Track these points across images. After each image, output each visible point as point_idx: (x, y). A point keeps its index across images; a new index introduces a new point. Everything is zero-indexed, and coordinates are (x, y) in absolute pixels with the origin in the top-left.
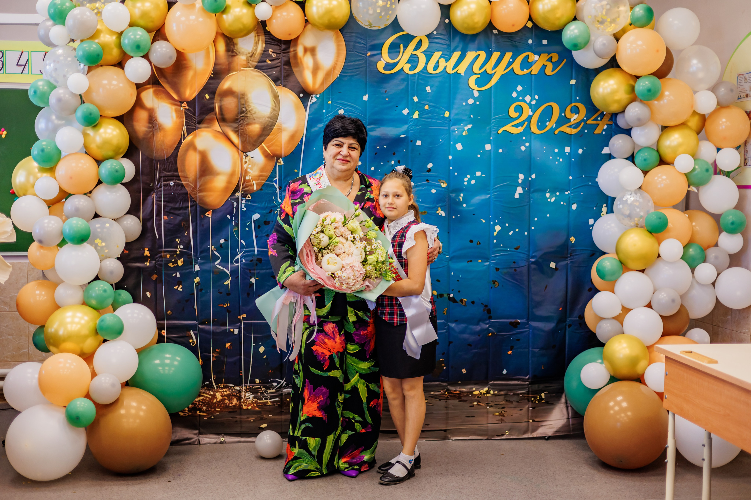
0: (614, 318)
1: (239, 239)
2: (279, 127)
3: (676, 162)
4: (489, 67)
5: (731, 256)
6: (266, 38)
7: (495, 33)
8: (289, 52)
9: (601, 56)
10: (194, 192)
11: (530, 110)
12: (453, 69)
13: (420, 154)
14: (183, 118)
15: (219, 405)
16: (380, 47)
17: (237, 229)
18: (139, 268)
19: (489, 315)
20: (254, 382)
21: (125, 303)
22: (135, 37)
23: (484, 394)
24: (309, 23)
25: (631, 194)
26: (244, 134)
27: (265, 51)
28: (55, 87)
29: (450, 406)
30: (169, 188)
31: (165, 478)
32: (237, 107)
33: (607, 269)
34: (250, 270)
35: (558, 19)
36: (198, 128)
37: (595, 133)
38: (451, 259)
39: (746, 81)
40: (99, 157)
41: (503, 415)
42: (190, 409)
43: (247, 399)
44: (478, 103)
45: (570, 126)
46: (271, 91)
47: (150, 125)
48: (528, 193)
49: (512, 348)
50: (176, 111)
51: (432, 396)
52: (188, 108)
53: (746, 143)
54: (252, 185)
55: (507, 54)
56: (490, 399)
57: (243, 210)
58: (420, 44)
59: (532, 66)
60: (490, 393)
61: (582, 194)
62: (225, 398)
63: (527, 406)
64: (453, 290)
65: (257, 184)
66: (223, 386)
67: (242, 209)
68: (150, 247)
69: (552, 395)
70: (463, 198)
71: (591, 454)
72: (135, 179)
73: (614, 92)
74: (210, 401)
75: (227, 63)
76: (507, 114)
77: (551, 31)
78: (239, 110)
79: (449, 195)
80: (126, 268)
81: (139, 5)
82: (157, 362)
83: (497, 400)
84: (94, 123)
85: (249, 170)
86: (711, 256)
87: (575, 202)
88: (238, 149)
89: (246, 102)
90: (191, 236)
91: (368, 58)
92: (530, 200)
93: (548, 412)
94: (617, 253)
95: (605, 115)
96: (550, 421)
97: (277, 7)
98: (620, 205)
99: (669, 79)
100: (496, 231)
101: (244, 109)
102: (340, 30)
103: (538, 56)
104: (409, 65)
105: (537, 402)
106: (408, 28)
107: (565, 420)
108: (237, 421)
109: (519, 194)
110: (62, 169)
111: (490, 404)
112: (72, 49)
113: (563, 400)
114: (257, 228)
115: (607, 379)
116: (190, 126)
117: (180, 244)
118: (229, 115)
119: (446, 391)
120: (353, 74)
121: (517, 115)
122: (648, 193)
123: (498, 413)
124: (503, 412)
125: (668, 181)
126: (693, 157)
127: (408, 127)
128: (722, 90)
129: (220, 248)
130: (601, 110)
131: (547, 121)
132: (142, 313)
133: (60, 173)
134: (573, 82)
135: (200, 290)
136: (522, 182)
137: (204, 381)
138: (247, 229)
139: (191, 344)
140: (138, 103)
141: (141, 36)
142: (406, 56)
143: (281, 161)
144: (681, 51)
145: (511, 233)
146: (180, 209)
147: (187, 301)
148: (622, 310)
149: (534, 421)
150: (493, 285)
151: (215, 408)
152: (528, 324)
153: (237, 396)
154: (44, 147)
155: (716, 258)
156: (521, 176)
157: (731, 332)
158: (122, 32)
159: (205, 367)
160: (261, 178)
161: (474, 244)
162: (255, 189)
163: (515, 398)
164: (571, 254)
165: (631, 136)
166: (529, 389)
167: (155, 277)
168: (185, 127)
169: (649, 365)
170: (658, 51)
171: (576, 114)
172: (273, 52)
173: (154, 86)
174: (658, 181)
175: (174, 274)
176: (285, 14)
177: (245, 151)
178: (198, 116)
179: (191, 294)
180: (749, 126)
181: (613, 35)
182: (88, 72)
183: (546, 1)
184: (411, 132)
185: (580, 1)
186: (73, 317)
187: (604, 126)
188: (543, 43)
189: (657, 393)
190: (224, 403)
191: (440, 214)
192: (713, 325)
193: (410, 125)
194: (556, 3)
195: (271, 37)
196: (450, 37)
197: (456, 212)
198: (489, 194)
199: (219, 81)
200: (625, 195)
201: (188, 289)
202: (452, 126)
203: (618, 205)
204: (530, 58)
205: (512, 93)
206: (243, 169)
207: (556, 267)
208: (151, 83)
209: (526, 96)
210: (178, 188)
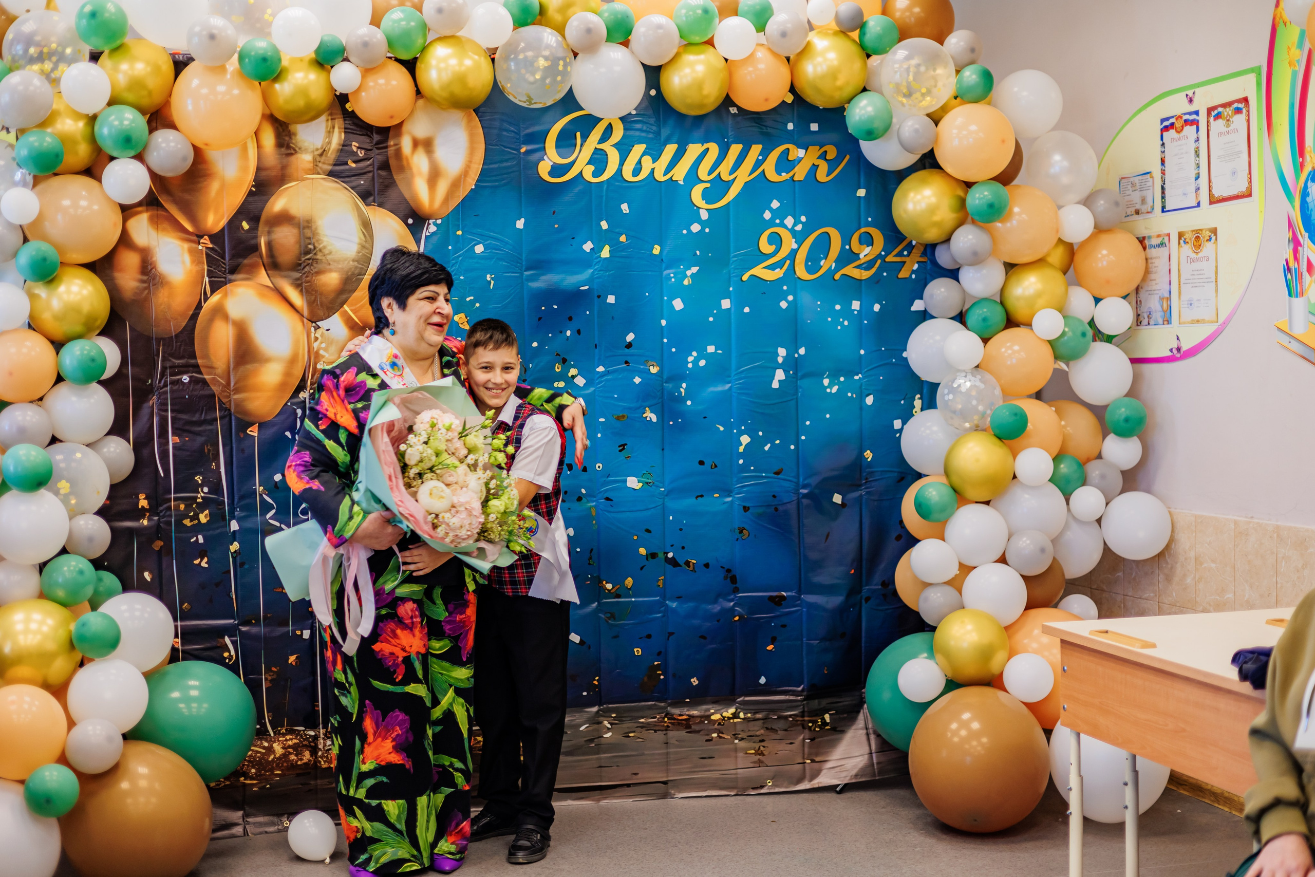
0: (945, 583)
3: (1035, 323)
4: (724, 170)
5: (1124, 473)
6: (345, 124)
7: (733, 112)
8: (386, 147)
9: (909, 150)
10: (226, 394)
11: (794, 240)
12: (665, 174)
13: (613, 318)
14: (203, 263)
15: (279, 763)
16: (542, 137)
18: (131, 531)
19: (734, 586)
21: (110, 594)
23: (729, 718)
24: (422, 97)
25: (966, 376)
26: (312, 290)
27: (345, 145)
29: (673, 741)
30: (181, 387)
32: (298, 242)
33: (931, 503)
35: (840, 89)
36: (231, 281)
37: (900, 276)
38: (669, 493)
39: (1134, 189)
40: (58, 335)
41: (762, 754)
44: (707, 230)
45: (858, 267)
46: (356, 214)
47: (145, 278)
48: (795, 379)
49: (773, 640)
50: (191, 251)
51: (641, 725)
52: (211, 246)
53: (1137, 289)
55: (753, 146)
56: (739, 728)
58: (610, 132)
59: (794, 167)
60: (738, 717)
62: (289, 752)
63: (801, 737)
64: (672, 546)
66: (286, 730)
68: (148, 491)
69: (841, 716)
70: (685, 390)
72: (120, 374)
73: (932, 210)
74: (264, 758)
75: (279, 166)
76: (757, 247)
77: (824, 108)
78: (302, 249)
79: (662, 385)
80: (113, 530)
81: (124, 66)
83: (751, 729)
84: (50, 275)
85: (322, 352)
86: (1094, 475)
87: (871, 392)
88: (303, 316)
89: (315, 233)
90: (222, 470)
91: (522, 156)
92: (797, 388)
93: (833, 745)
94: (947, 473)
95: (914, 246)
97: (368, 70)
98: (948, 394)
99: (1018, 186)
100: (742, 445)
101: (311, 246)
102: (474, 110)
103: (804, 151)
104: (592, 168)
105: (817, 729)
106: (590, 104)
107: (866, 757)
108: (310, 790)
109: (779, 381)
111: (740, 736)
112: (6, 145)
113: (861, 721)
115: (941, 684)
116: (215, 277)
117: (202, 486)
118: (285, 258)
119: (666, 716)
120: (497, 184)
121: (772, 249)
122: (991, 374)
123: (754, 749)
124: (762, 748)
125: (1022, 353)
126: (1060, 312)
127: (593, 272)
128: (1101, 204)
129: (272, 489)
130: (909, 238)
131: (822, 259)
132: (149, 610)
134: (861, 193)
135: (238, 565)
136: (783, 362)
137: (255, 724)
139: (227, 661)
140: (125, 240)
141: (133, 121)
142: (586, 152)
144: (1032, 141)
145: (767, 448)
146: (200, 423)
147: (217, 585)
148: (959, 570)
149: (813, 761)
150: (738, 535)
151: (272, 770)
152: (799, 599)
153: (311, 746)
155: (1103, 477)
156: (782, 352)
157: (1122, 598)
158: (95, 116)
161: (707, 467)
163: (781, 724)
165: (958, 281)
166: (804, 708)
167: (158, 545)
168: (207, 279)
169: (1008, 660)
170: (1003, 141)
171: (868, 246)
173: (149, 207)
174: (1006, 354)
175: (193, 538)
176: (381, 81)
177: (313, 320)
178: (230, 260)
179: (223, 573)
180: (1145, 261)
181: (928, 115)
182: (34, 186)
183: (819, 59)
184: (598, 280)
185: (871, 58)
186: (27, 621)
187: (913, 266)
188: (812, 129)
189: (1025, 704)
190: (288, 761)
191: (648, 419)
192: (1091, 588)
193: (596, 270)
194: (836, 63)
195: (356, 121)
196: (658, 119)
197: (675, 415)
198: (729, 382)
199: (264, 198)
200: (956, 379)
201: (221, 564)
202: (665, 270)
203: (945, 395)
204: (790, 153)
205: (764, 212)
206: (311, 350)
207: (842, 502)
208: (145, 203)
209: (786, 218)
210: (196, 387)
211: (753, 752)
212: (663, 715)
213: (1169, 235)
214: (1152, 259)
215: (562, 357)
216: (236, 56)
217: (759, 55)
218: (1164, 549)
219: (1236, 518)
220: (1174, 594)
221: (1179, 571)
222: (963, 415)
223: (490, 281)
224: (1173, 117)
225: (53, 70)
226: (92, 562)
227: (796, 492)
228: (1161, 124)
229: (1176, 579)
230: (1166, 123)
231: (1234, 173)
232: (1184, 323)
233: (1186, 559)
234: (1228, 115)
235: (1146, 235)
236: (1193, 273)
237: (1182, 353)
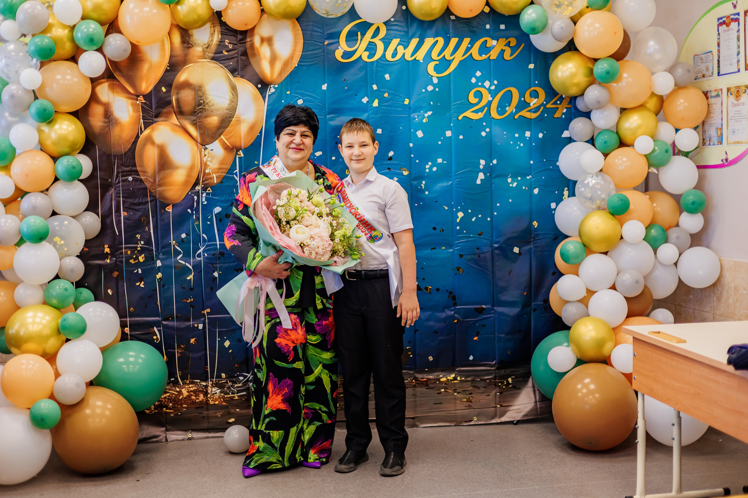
0: (578, 301)
1: (200, 233)
2: (238, 119)
3: (636, 144)
4: (447, 54)
5: (692, 235)
6: (221, 29)
7: (452, 19)
8: (245, 43)
9: (558, 40)
10: (153, 187)
11: (490, 95)
12: (411, 56)
14: (140, 112)
15: (185, 401)
16: (337, 35)
17: (198, 223)
18: (100, 266)
19: (454, 302)
20: (221, 377)
21: (87, 301)
22: (88, 31)
23: (451, 380)
24: (265, 13)
25: (592, 177)
26: (203, 127)
27: (221, 42)
28: (7, 84)
29: (418, 394)
30: (128, 183)
31: (133, 477)
32: (195, 99)
33: (570, 252)
34: (212, 264)
35: (516, 3)
36: (156, 122)
37: (555, 116)
39: (702, 62)
40: (55, 153)
41: (471, 401)
42: (156, 406)
43: (214, 394)
44: (437, 90)
45: (529, 111)
46: (228, 82)
47: (106, 120)
48: (490, 179)
49: (477, 334)
50: (132, 105)
52: (144, 101)
53: (703, 123)
54: (212, 178)
55: (465, 39)
56: (457, 386)
57: (204, 203)
58: (378, 32)
59: (490, 52)
60: (457, 380)
61: (543, 178)
62: (191, 394)
63: (494, 392)
65: (217, 177)
66: (189, 382)
67: (202, 202)
68: (110, 243)
69: (519, 379)
70: (424, 185)
71: (559, 437)
72: (93, 176)
73: (573, 75)
74: (177, 397)
75: (183, 55)
76: (467, 100)
77: (509, 16)
78: (197, 103)
79: (411, 182)
80: (86, 266)
82: (121, 360)
83: (464, 387)
84: (49, 119)
85: (208, 163)
86: (673, 236)
87: (537, 186)
88: (197, 142)
89: (204, 94)
90: (152, 231)
91: (325, 47)
92: (491, 184)
93: (515, 396)
94: (580, 236)
95: (564, 98)
96: (517, 405)
99: (627, 61)
100: (458, 218)
101: (202, 101)
102: (296, 19)
103: (496, 41)
104: (367, 53)
105: (504, 387)
106: (365, 15)
107: (533, 404)
108: (204, 417)
109: (481, 180)
110: (17, 167)
111: (457, 391)
112: (24, 43)
113: (530, 383)
114: (218, 222)
115: (574, 362)
116: (147, 120)
117: (140, 240)
118: (187, 107)
120: (311, 63)
121: (477, 100)
122: (609, 175)
123: (466, 399)
124: (471, 398)
125: (628, 163)
126: (652, 138)
127: (368, 116)
128: (679, 71)
129: (181, 243)
130: (561, 93)
131: (507, 106)
132: (105, 311)
133: (15, 171)
134: (531, 66)
135: (162, 286)
136: (483, 168)
137: (169, 378)
138: (209, 223)
139: (155, 341)
140: (94, 98)
141: (94, 29)
142: (364, 44)
143: (241, 153)
144: (637, 33)
145: (473, 220)
146: (139, 204)
147: (150, 297)
148: (586, 293)
149: (501, 406)
150: (457, 272)
151: (181, 405)
152: (493, 309)
153: (204, 392)
155: (678, 238)
156: (483, 162)
157: (694, 311)
158: (74, 26)
159: (170, 363)
160: (221, 170)
161: (438, 231)
162: (215, 182)
163: (482, 384)
165: (590, 119)
166: (496, 374)
167: (116, 274)
168: (142, 121)
169: (615, 347)
170: (615, 33)
171: (535, 98)
172: (229, 43)
173: (109, 79)
174: (618, 163)
175: (135, 270)
176: (240, 3)
177: (204, 144)
178: (155, 110)
179: (153, 290)
180: (707, 106)
181: (570, 18)
182: (41, 68)
184: (371, 120)
186: (34, 317)
187: (563, 110)
188: (501, 28)
189: (623, 374)
190: (191, 399)
192: (671, 305)
193: (370, 114)
195: (227, 28)
196: (407, 24)
197: (418, 200)
198: (451, 181)
199: (174, 73)
200: (586, 178)
201: (151, 285)
202: (412, 113)
203: (580, 188)
204: (488, 43)
205: (472, 79)
206: (202, 162)
207: (519, 252)
208: (106, 77)
209: (485, 82)
210: (136, 183)
211: (465, 400)
212: (412, 378)
213: (721, 90)
214: (712, 104)
218: (716, 281)
220: (722, 309)
221: (725, 295)
222: (592, 200)
224: (724, 17)
227: (491, 246)
228: (718, 21)
229: (723, 300)
230: (721, 21)
232: (730, 144)
233: (729, 288)
235: (709, 90)
236: (737, 113)
237: (728, 162)
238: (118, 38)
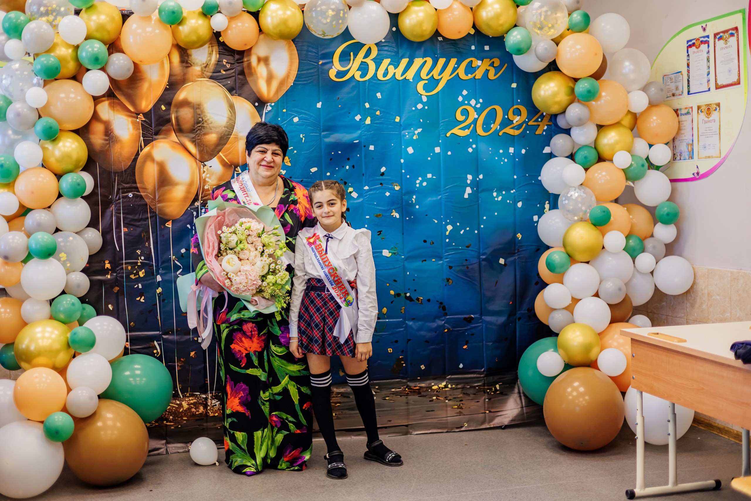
0: (563, 308)
2: (236, 136)
3: (615, 159)
4: (435, 73)
5: (666, 245)
6: (219, 49)
7: (440, 40)
8: (242, 62)
9: (541, 60)
10: (153, 203)
11: (476, 113)
12: (402, 75)
13: (373, 158)
14: (140, 129)
15: (185, 413)
16: (331, 55)
18: (101, 281)
19: (445, 312)
21: (90, 317)
22: (93, 50)
23: (442, 388)
24: (263, 33)
25: (575, 190)
26: (202, 144)
27: (219, 61)
28: (11, 102)
29: (411, 402)
30: (128, 200)
31: (146, 488)
32: (194, 117)
33: (556, 262)
35: (501, 25)
36: (155, 139)
37: (536, 133)
38: (407, 259)
39: (671, 81)
40: (59, 171)
41: (461, 408)
43: (214, 406)
44: (426, 108)
45: (512, 128)
46: (226, 101)
47: (107, 138)
48: (477, 193)
49: (467, 343)
50: (133, 123)
51: (392, 392)
52: (144, 119)
53: (674, 139)
55: (452, 59)
56: (448, 393)
58: (370, 52)
59: (475, 71)
60: (448, 387)
61: (526, 192)
62: (191, 407)
63: (483, 398)
64: (409, 289)
66: (189, 394)
68: (110, 259)
69: (505, 386)
70: (415, 199)
71: (549, 439)
72: (94, 193)
73: (555, 94)
74: (177, 410)
75: (182, 74)
76: (454, 117)
77: (492, 37)
78: (196, 121)
79: (402, 197)
80: (91, 281)
81: (94, 17)
82: (127, 373)
83: (455, 394)
84: (53, 137)
85: (207, 179)
86: (649, 246)
87: (520, 200)
88: (196, 159)
89: (202, 112)
90: (152, 247)
91: (320, 66)
92: (478, 198)
93: (504, 402)
94: (564, 246)
95: (544, 116)
96: (505, 410)
97: (232, 18)
98: (565, 200)
99: (604, 80)
100: (447, 231)
101: (200, 119)
102: (292, 40)
103: (481, 62)
104: (360, 73)
105: (492, 393)
106: (358, 36)
107: (520, 409)
108: (204, 429)
109: (468, 194)
110: (21, 184)
111: (449, 398)
112: (29, 62)
113: (516, 390)
115: (561, 366)
116: (147, 137)
117: (140, 256)
118: (186, 125)
119: (407, 387)
120: (306, 82)
121: (463, 118)
122: (590, 189)
123: (457, 405)
124: (461, 405)
125: (607, 177)
126: (629, 153)
127: (361, 132)
128: (653, 90)
129: (181, 257)
130: (542, 111)
131: (492, 124)
132: (111, 325)
133: (20, 188)
134: (514, 85)
135: (162, 301)
136: (470, 183)
137: (172, 391)
139: (156, 355)
140: (95, 117)
141: (99, 49)
142: (357, 64)
143: (239, 169)
145: (462, 232)
146: (139, 220)
147: (150, 312)
148: (572, 301)
149: (490, 412)
150: (446, 283)
151: (182, 417)
152: (481, 319)
153: (204, 404)
154: (3, 162)
155: (654, 247)
156: (470, 177)
157: (667, 318)
158: (78, 46)
161: (428, 244)
163: (472, 391)
164: (518, 250)
165: (570, 136)
166: (484, 381)
167: (116, 289)
168: (142, 138)
169: (600, 352)
170: (596, 54)
171: (518, 116)
173: (109, 98)
174: (598, 177)
175: (136, 285)
176: (240, 24)
177: (203, 161)
178: (155, 127)
179: (153, 305)
180: (678, 123)
181: (552, 40)
182: (44, 86)
183: (490, 9)
184: (364, 137)
185: (519, 8)
186: (43, 332)
187: (544, 127)
188: (485, 49)
189: (610, 377)
190: (191, 412)
191: (394, 216)
192: (647, 312)
193: (363, 131)
194: (499, 10)
195: (225, 47)
196: (397, 44)
197: (409, 214)
198: (440, 195)
199: (174, 92)
200: (569, 191)
201: (151, 300)
202: (403, 130)
203: (563, 201)
204: (473, 63)
205: (458, 97)
206: (201, 178)
207: (505, 263)
208: (106, 95)
209: (471, 100)
210: (137, 200)
211: (456, 407)
212: (405, 387)
213: (692, 108)
214: (682, 121)
215: (344, 181)
216: (157, 11)
217: (455, 6)
218: (690, 288)
219: (732, 270)
220: (696, 314)
221: (698, 301)
222: (573, 212)
223: (302, 139)
224: (694, 39)
225: (54, 20)
226: (79, 298)
228: (687, 43)
229: (697, 306)
230: (690, 43)
231: (730, 71)
232: (701, 158)
233: (702, 294)
234: (726, 37)
235: (679, 108)
236: (706, 129)
237: (700, 175)
238: (121, 58)
